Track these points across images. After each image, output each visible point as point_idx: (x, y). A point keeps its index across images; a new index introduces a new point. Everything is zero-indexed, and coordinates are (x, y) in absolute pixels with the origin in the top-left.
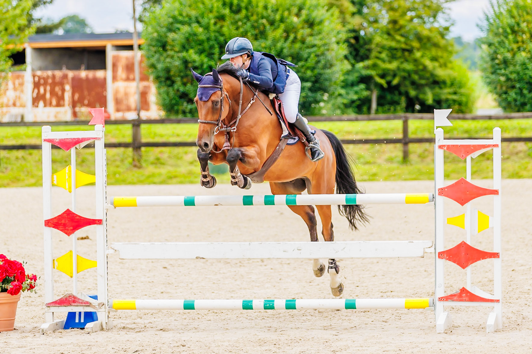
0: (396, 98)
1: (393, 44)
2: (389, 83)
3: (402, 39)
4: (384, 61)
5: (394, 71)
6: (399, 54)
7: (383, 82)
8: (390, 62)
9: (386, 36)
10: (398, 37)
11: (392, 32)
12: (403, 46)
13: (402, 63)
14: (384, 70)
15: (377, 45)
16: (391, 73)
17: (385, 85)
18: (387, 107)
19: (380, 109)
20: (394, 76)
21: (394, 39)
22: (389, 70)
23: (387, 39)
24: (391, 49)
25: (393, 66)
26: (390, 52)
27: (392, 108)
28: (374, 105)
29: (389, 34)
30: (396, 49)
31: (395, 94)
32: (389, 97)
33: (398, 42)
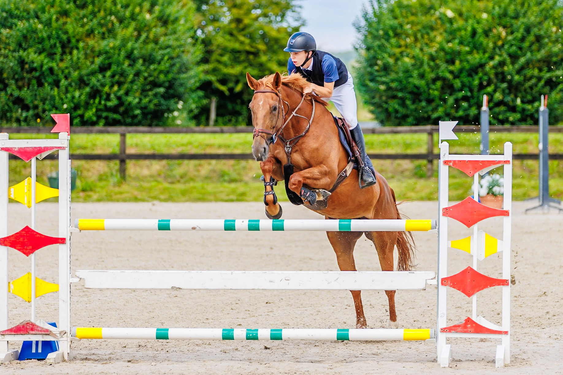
0: (238, 108)
1: (237, 46)
2: (231, 90)
3: (247, 41)
4: (226, 65)
5: (236, 76)
6: (243, 57)
7: (223, 88)
8: (233, 67)
9: (228, 37)
10: (242, 38)
11: (235, 32)
12: (248, 48)
13: (246, 68)
14: (225, 75)
15: (218, 46)
16: (234, 79)
17: (227, 93)
18: (227, 118)
19: (220, 120)
20: (237, 82)
21: (237, 40)
22: (230, 75)
23: (229, 41)
24: (234, 52)
25: (236, 70)
26: (233, 55)
27: (234, 119)
28: (213, 116)
29: (231, 34)
30: (239, 52)
31: (237, 104)
32: (230, 106)
33: (242, 43)
